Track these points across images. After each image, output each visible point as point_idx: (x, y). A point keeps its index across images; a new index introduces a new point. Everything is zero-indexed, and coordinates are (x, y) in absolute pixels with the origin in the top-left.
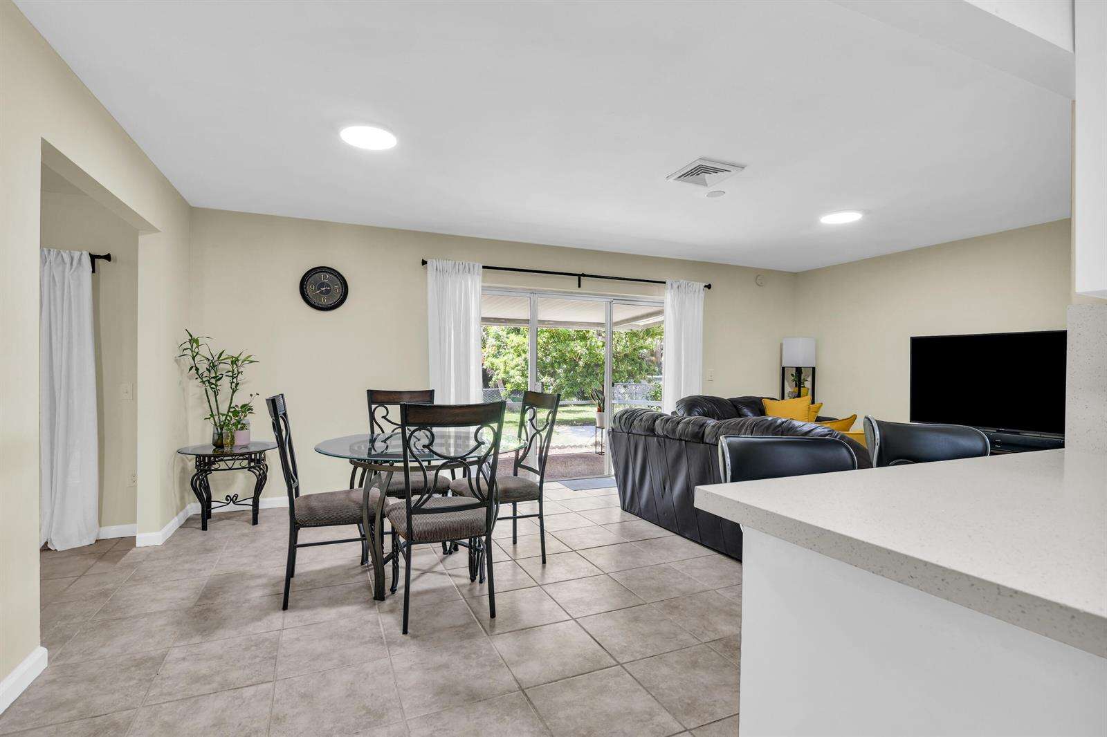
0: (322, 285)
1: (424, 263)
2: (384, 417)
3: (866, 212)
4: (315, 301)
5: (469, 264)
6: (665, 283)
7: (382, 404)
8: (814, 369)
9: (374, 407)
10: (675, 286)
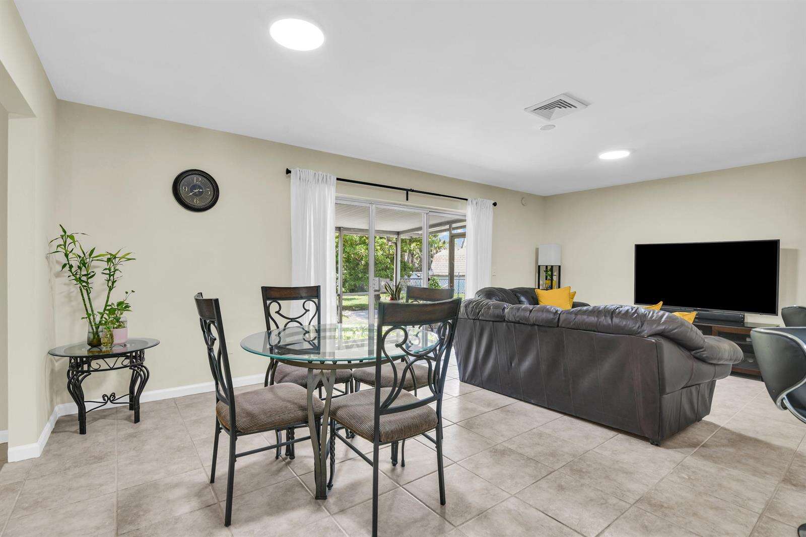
0: (194, 187)
1: (288, 172)
2: (278, 312)
3: (633, 151)
4: (188, 201)
5: (326, 176)
6: (467, 200)
7: (275, 300)
8: (560, 267)
9: (268, 302)
10: (474, 202)
